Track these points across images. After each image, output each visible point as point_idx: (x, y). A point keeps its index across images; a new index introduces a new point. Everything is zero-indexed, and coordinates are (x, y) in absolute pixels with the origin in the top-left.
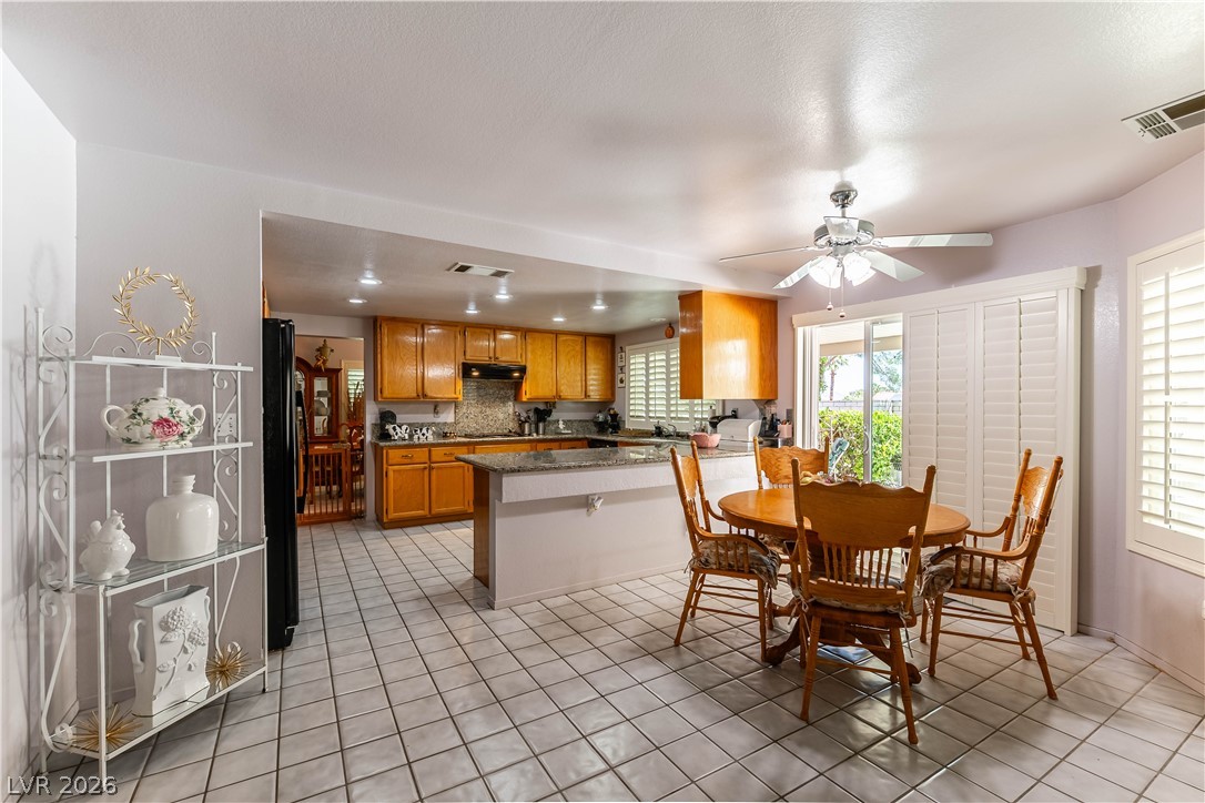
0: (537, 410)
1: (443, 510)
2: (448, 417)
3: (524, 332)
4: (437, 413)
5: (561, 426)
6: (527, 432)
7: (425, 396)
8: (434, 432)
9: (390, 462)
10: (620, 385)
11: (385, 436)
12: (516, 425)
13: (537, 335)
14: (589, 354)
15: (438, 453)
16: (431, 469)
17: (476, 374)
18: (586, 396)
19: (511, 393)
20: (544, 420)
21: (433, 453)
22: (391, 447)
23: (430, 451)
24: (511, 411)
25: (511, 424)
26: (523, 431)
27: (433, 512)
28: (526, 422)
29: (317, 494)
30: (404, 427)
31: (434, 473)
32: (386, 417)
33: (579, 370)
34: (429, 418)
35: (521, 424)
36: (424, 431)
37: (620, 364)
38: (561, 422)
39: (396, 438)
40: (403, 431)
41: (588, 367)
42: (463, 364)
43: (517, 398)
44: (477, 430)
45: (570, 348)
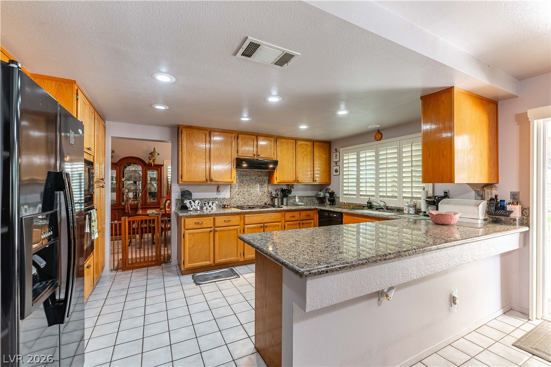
0: (283, 191)
1: (223, 260)
2: (225, 194)
3: (276, 138)
4: (219, 192)
5: (297, 200)
6: (276, 204)
7: (211, 180)
8: (217, 205)
9: (187, 227)
10: (335, 174)
11: (184, 208)
12: (269, 199)
13: (283, 140)
14: (315, 153)
15: (220, 221)
16: (215, 231)
17: (245, 165)
18: (314, 181)
19: (266, 178)
20: (287, 196)
21: (216, 220)
22: (187, 217)
23: (214, 219)
24: (266, 190)
25: (266, 199)
26: (274, 203)
27: (216, 262)
28: (276, 197)
29: (146, 240)
30: (197, 202)
31: (217, 234)
32: (186, 194)
33: (310, 164)
34: (213, 195)
35: (273, 199)
36: (211, 204)
37: (335, 160)
38: (297, 198)
39: (191, 209)
40: (196, 205)
41: (315, 162)
42: (237, 159)
43: (270, 181)
44: (245, 203)
45: (304, 150)
